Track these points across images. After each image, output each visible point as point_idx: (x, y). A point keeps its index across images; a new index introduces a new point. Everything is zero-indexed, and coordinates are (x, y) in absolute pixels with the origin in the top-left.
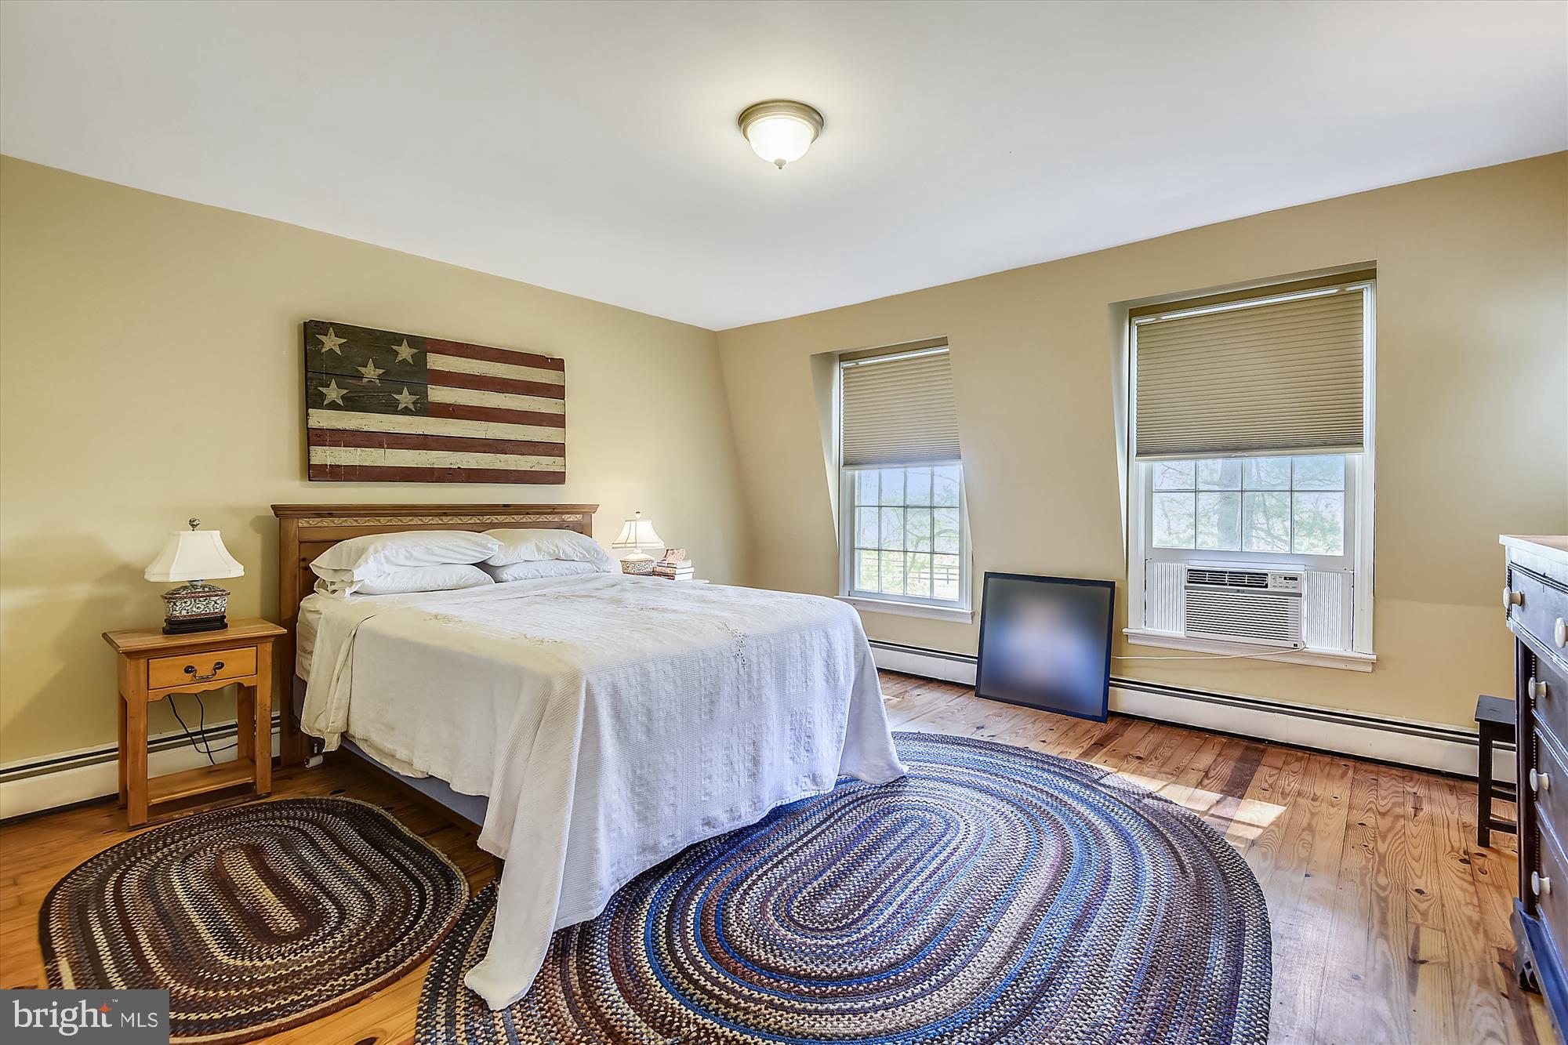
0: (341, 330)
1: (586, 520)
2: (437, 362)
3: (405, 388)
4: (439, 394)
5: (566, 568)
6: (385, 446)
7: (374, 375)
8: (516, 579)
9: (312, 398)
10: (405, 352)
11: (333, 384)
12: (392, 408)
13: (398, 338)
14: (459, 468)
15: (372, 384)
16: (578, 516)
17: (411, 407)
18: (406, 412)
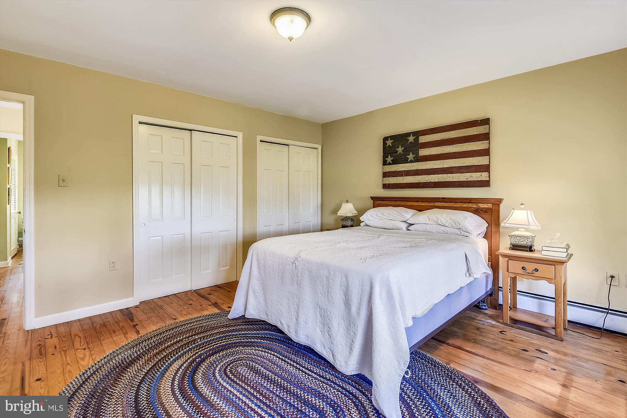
0: (392, 137)
1: (495, 207)
2: (423, 139)
3: (411, 153)
4: (423, 152)
5: (442, 230)
6: (404, 176)
7: (401, 150)
8: (416, 230)
9: (385, 163)
10: (411, 139)
11: (389, 157)
12: (406, 161)
13: (408, 135)
14: (430, 182)
15: (400, 154)
16: (489, 205)
17: (413, 159)
18: (411, 162)
